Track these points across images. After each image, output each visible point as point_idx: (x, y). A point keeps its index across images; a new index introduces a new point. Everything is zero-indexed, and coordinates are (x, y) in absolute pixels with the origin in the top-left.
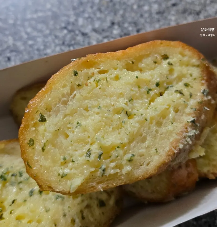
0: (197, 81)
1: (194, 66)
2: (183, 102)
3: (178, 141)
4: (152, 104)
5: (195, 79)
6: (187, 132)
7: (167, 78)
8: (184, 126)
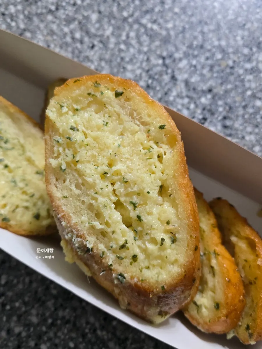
0: (138, 272)
1: (158, 275)
2: (111, 245)
3: (69, 222)
4: (113, 206)
5: (141, 271)
7: (146, 234)
8: (83, 235)
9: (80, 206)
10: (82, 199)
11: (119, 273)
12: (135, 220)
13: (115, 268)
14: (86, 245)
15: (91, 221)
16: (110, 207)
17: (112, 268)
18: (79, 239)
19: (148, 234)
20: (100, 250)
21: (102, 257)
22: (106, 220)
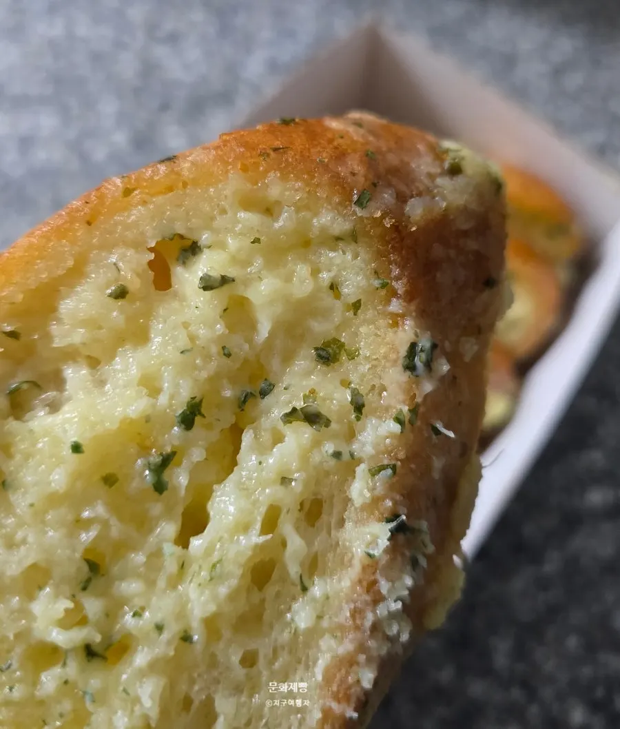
0: (368, 313)
1: (337, 240)
2: (333, 462)
3: (349, 662)
4: (196, 542)
5: (357, 306)
6: (378, 599)
7: (228, 355)
8: (360, 581)
9: (271, 662)
10: (240, 672)
11: (408, 373)
12: (209, 427)
13: (401, 397)
14: (386, 551)
15: (293, 584)
16: (209, 551)
17: (406, 409)
18: (384, 587)
19: (224, 348)
20: (372, 489)
21: (394, 468)
22: (262, 539)
